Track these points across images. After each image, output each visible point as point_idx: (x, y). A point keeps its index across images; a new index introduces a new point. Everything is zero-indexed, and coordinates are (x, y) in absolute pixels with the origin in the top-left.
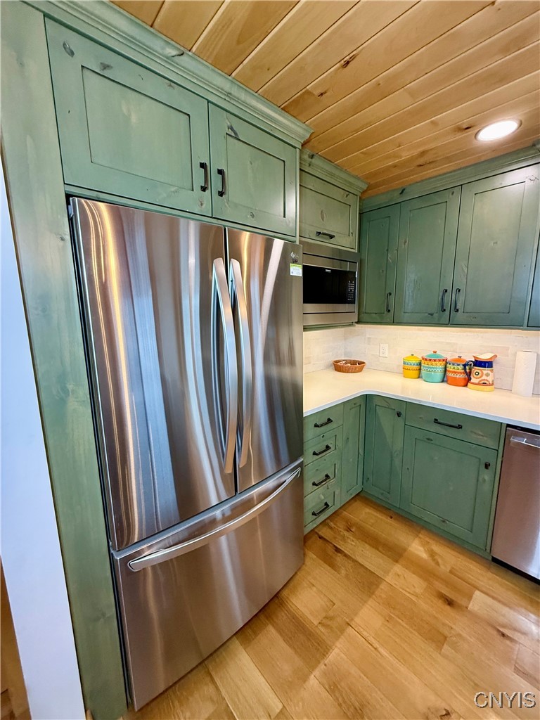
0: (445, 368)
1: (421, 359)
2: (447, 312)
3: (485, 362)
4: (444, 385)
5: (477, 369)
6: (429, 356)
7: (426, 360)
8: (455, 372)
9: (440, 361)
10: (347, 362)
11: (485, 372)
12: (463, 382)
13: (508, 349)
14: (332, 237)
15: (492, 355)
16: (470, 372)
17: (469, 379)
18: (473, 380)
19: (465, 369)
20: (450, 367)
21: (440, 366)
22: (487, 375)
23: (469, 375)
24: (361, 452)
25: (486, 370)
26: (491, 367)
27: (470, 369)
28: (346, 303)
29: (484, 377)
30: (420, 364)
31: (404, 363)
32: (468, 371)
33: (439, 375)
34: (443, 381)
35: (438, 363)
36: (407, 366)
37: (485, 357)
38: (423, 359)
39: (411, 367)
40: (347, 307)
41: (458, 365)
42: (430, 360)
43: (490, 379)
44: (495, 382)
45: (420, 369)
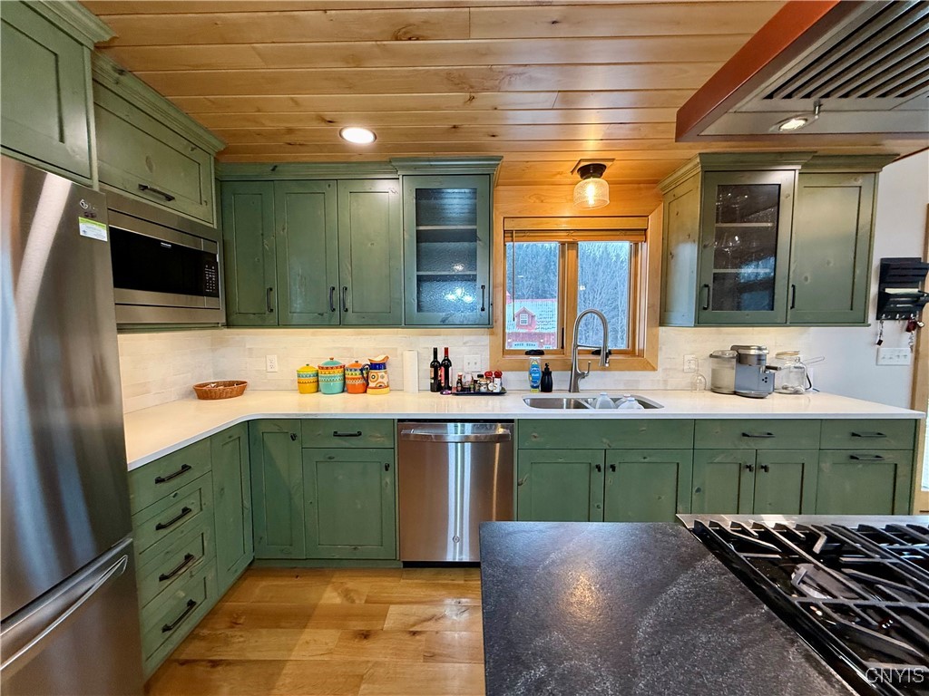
0: (344, 375)
1: (317, 368)
2: (337, 312)
3: (379, 364)
4: (345, 394)
5: (373, 372)
6: (326, 364)
7: (322, 368)
8: (354, 379)
9: (337, 368)
10: (218, 384)
11: (380, 374)
12: (362, 389)
13: (396, 349)
14: (170, 198)
15: (383, 357)
16: (368, 377)
17: (368, 384)
18: (371, 385)
19: (362, 374)
20: (348, 373)
21: (338, 374)
22: (383, 377)
23: (367, 380)
24: (247, 504)
25: (381, 373)
26: (385, 368)
27: (368, 373)
28: (203, 296)
29: (380, 380)
30: (317, 375)
31: (299, 376)
32: (365, 375)
33: (338, 384)
34: (343, 391)
35: (336, 371)
36: (303, 380)
37: (378, 359)
38: (319, 367)
39: (306, 380)
40: (204, 301)
41: (356, 370)
42: (327, 368)
43: (385, 381)
44: (390, 384)
45: (318, 381)
